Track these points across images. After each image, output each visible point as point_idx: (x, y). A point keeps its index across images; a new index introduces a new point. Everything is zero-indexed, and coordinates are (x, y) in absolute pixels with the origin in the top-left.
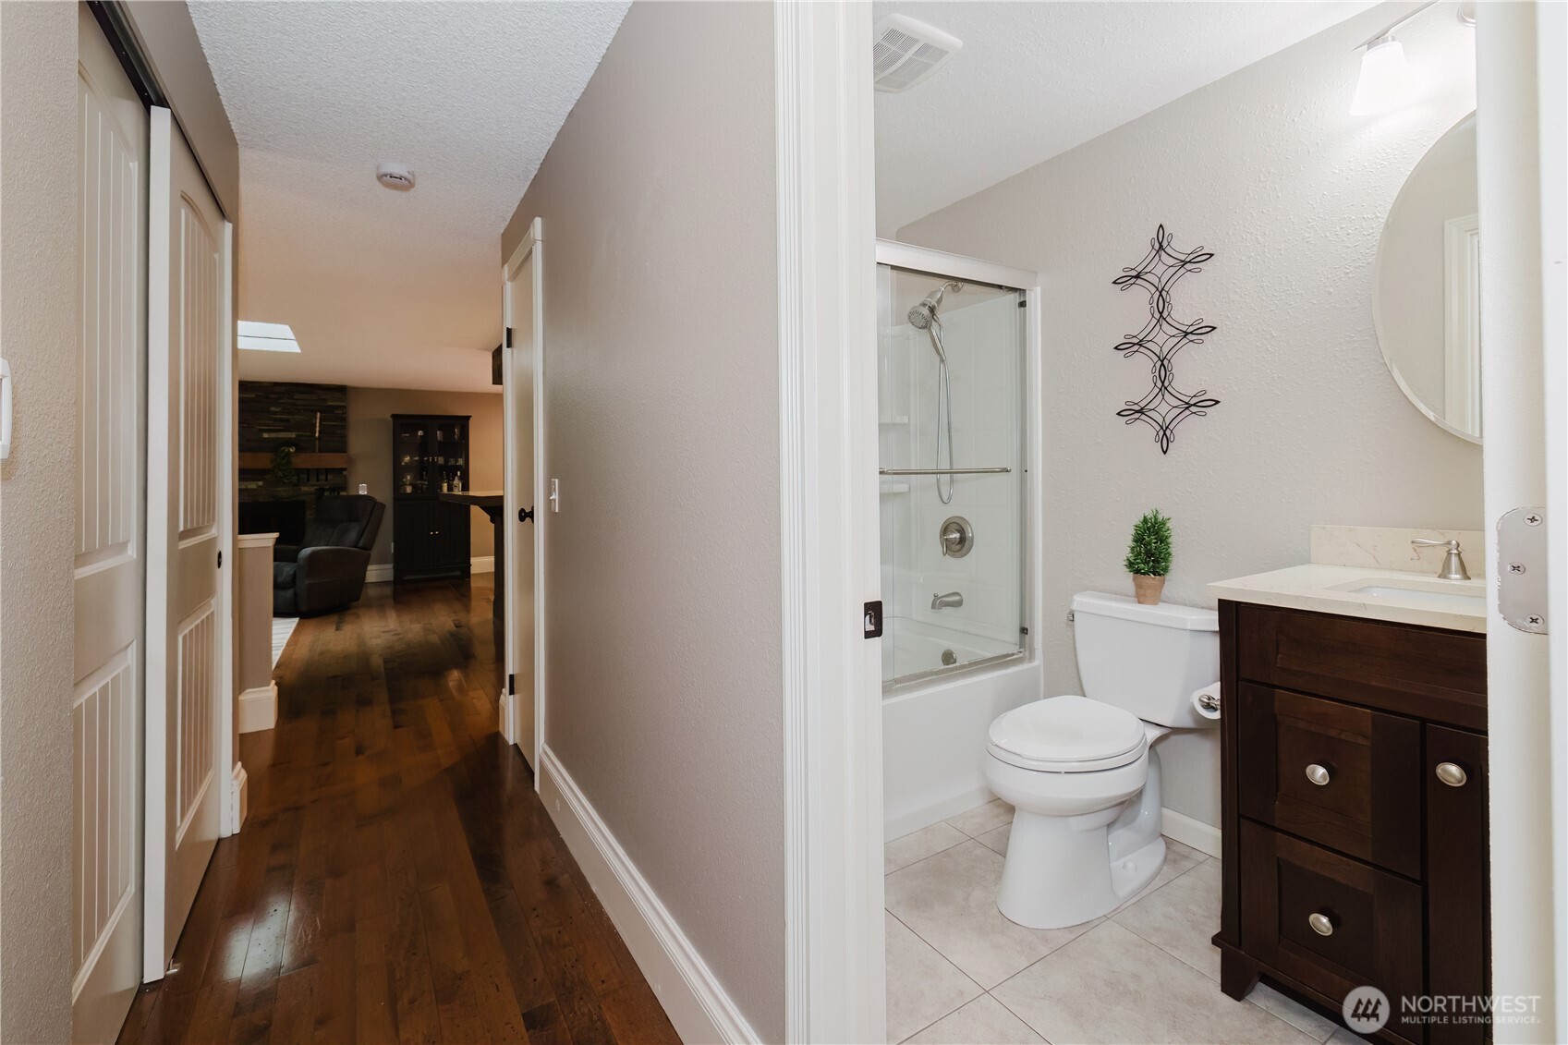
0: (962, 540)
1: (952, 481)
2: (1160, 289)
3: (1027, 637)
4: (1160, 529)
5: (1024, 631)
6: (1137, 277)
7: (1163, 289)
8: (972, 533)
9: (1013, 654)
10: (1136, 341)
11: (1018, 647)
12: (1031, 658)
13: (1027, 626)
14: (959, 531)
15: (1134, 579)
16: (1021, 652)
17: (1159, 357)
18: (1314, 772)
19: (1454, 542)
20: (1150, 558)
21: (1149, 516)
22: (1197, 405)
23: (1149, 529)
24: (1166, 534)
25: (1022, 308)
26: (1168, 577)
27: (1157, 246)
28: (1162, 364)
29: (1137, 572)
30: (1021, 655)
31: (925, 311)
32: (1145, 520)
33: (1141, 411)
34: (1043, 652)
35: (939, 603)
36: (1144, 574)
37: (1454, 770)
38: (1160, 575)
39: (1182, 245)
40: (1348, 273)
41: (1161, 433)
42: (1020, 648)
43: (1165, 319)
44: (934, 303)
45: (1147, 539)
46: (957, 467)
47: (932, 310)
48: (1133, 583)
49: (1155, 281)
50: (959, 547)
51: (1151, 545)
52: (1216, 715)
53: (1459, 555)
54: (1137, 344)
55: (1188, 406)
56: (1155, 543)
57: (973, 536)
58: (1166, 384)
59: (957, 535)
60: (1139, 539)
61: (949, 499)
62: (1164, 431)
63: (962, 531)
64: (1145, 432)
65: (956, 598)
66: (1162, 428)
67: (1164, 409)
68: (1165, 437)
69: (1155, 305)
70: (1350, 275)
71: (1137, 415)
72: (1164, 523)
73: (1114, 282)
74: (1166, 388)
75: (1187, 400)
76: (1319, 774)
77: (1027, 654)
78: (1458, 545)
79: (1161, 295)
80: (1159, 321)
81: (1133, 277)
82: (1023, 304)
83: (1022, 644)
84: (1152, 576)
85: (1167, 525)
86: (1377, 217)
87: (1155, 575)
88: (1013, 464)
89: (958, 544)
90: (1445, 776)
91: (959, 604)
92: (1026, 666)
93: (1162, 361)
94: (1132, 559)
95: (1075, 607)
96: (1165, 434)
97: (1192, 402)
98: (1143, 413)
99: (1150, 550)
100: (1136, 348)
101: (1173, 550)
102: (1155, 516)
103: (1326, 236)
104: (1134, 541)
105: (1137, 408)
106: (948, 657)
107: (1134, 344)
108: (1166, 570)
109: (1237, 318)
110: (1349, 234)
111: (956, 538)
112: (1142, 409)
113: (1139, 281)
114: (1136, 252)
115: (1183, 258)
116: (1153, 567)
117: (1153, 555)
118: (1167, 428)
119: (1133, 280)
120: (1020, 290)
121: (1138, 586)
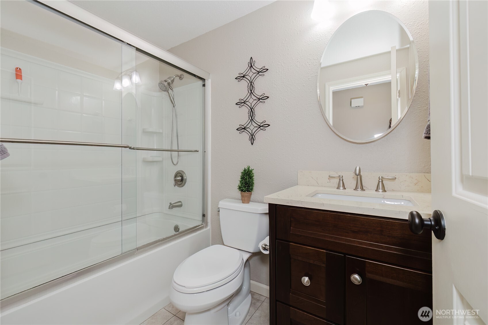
0: (182, 180)
1: (178, 155)
2: (251, 82)
3: (205, 218)
4: (250, 174)
5: (204, 215)
6: (243, 77)
7: (252, 82)
8: (186, 177)
9: (199, 226)
10: (243, 101)
11: (202, 222)
12: (207, 225)
13: (205, 214)
14: (181, 176)
15: (241, 193)
16: (203, 224)
17: (250, 108)
18: (304, 279)
19: (341, 176)
20: (246, 185)
21: (246, 169)
22: (263, 126)
23: (246, 173)
24: (252, 175)
25: (204, 87)
26: (253, 193)
27: (250, 66)
28: (252, 111)
29: (242, 191)
30: (203, 225)
31: (166, 84)
32: (245, 170)
33: (244, 129)
34: (211, 223)
35: (172, 206)
36: (244, 191)
37: (357, 276)
38: (250, 191)
39: (258, 66)
40: (309, 79)
41: (251, 137)
42: (203, 222)
43: (252, 93)
44: (169, 81)
45: (245, 177)
46: (180, 149)
47: (169, 84)
48: (241, 195)
49: (249, 79)
50: (181, 183)
51: (246, 180)
52: (267, 252)
53: (342, 180)
54: (243, 103)
55: (260, 126)
56: (248, 179)
57: (186, 179)
58: (253, 118)
59: (180, 178)
60: (242, 178)
61: (177, 163)
62: (252, 136)
63: (182, 177)
64: (245, 136)
65: (180, 204)
66: (251, 135)
67: (252, 127)
68: (252, 139)
69: (249, 88)
70: (310, 80)
71: (243, 130)
72: (251, 171)
73: (236, 78)
74: (253, 120)
75: (259, 124)
76: (306, 280)
77: (205, 225)
78: (342, 177)
79: (251, 84)
80: (250, 94)
81: (242, 77)
82: (204, 85)
83: (203, 220)
84: (247, 192)
85: (253, 172)
86: (318, 59)
87: (248, 192)
88: (200, 149)
89: (180, 182)
90: (354, 280)
91: (181, 206)
92: (204, 230)
93: (251, 109)
94: (240, 186)
95: (219, 206)
96: (252, 137)
97: (261, 125)
98: (245, 129)
99: (246, 182)
100: (243, 104)
101: (255, 182)
102: (248, 168)
103: (303, 65)
104: (241, 178)
105: (243, 127)
106: (176, 229)
107: (242, 103)
108: (252, 189)
109: (276, 94)
110: (310, 64)
111: (179, 179)
112: (245, 127)
113: (244, 78)
114: (243, 68)
115: (258, 70)
116: (248, 189)
117: (247, 184)
118: (253, 135)
119: (242, 78)
120: (203, 79)
121: (242, 196)
